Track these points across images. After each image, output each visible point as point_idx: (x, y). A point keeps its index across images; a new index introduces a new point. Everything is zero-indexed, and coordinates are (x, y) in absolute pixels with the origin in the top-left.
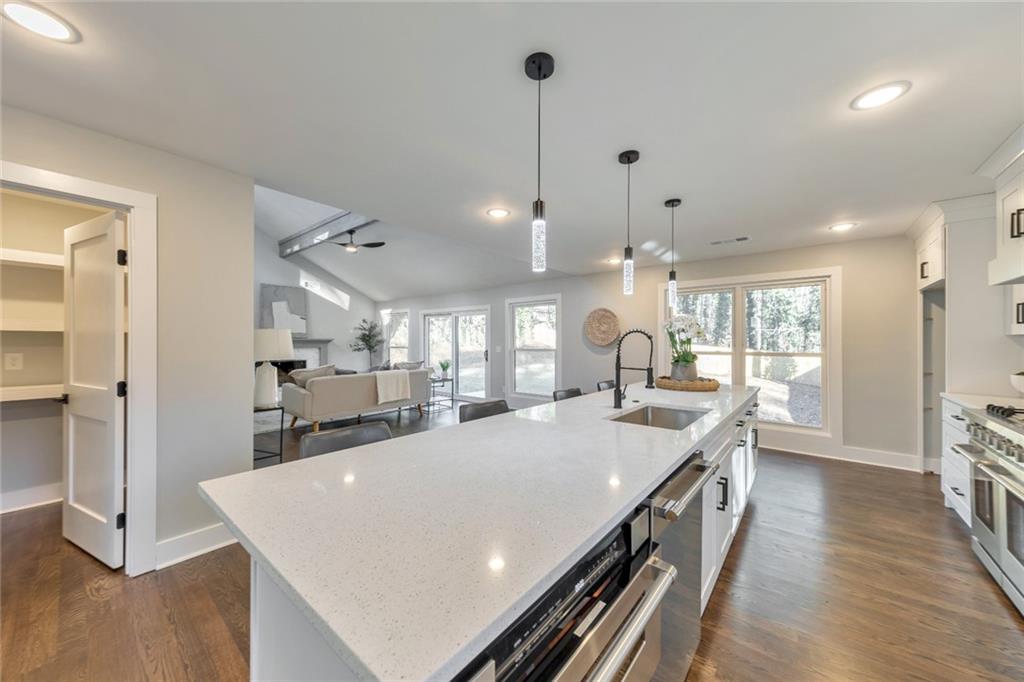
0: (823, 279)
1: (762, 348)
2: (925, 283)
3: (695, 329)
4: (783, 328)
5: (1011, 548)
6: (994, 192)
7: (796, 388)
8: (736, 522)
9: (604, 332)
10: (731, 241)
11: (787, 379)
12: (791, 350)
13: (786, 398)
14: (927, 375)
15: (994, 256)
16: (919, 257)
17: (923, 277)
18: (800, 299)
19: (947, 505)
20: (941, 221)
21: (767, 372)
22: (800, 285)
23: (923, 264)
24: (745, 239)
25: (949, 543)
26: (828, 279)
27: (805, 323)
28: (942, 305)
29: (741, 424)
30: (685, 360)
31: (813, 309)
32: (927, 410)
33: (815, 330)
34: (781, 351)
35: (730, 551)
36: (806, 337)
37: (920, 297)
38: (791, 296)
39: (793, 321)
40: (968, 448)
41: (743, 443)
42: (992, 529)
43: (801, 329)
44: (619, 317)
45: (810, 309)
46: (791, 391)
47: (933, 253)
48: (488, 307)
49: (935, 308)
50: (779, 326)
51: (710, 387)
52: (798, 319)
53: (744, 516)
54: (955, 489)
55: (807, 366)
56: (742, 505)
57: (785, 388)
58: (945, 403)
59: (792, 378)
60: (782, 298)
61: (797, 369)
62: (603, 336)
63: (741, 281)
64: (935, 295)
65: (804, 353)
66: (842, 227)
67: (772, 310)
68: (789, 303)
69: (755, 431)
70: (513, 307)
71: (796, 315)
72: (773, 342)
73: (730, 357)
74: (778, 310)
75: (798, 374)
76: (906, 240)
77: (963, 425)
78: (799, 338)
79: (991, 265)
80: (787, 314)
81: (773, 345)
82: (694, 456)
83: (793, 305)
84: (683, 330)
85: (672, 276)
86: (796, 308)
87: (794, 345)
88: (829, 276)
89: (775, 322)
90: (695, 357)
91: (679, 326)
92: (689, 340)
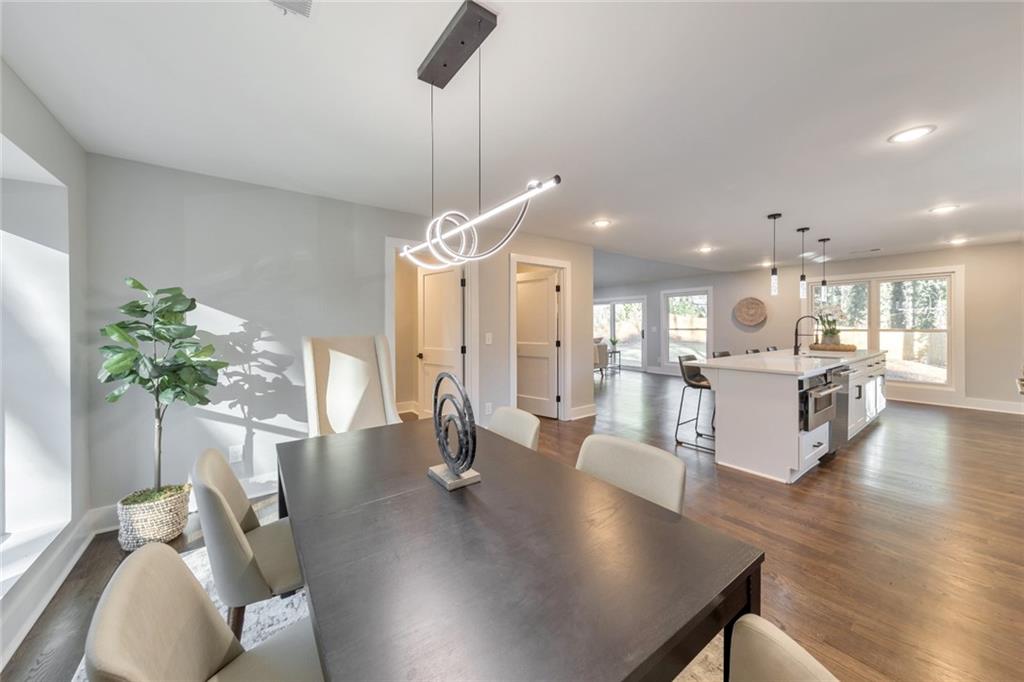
0: (949, 274)
3: (839, 314)
9: (752, 315)
26: (952, 274)
30: (831, 333)
44: (766, 304)
48: (645, 297)
51: (850, 349)
62: (751, 318)
66: (958, 241)
70: (667, 297)
73: (866, 333)
84: (830, 315)
88: (953, 272)
90: (839, 331)
91: (827, 312)
92: (834, 321)
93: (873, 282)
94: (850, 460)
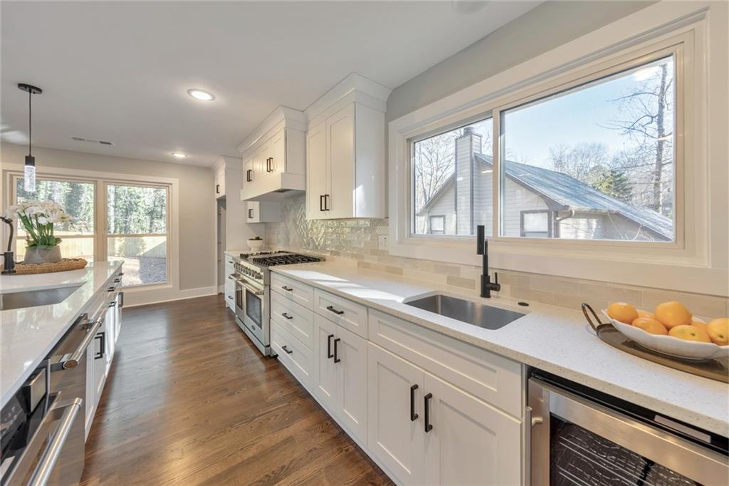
0: (168, 185)
1: (115, 232)
2: (218, 196)
4: (134, 216)
5: (247, 314)
6: (242, 159)
7: (145, 260)
8: (108, 366)
10: (96, 142)
11: (138, 255)
12: (140, 233)
13: (138, 268)
14: (219, 243)
15: (242, 188)
16: (216, 181)
17: (218, 192)
18: (147, 196)
19: (227, 306)
20: (224, 166)
21: (120, 251)
22: (147, 186)
23: (218, 186)
24: (109, 144)
25: (228, 323)
26: (170, 186)
27: (151, 213)
28: (225, 209)
29: (112, 289)
30: (44, 243)
31: (156, 203)
32: (219, 261)
33: (157, 218)
34: (131, 233)
35: (103, 392)
36: (151, 223)
37: (216, 202)
38: (140, 193)
39: (142, 211)
40: (234, 275)
41: (112, 304)
42: (242, 309)
43: (148, 217)
45: (154, 203)
46: (141, 263)
47: (221, 180)
49: (222, 209)
50: (131, 214)
51: (77, 265)
52: (146, 210)
53: (113, 362)
54: (229, 297)
55: (152, 243)
56: (112, 352)
57: (137, 262)
58: (226, 256)
59: (142, 253)
60: (133, 193)
61: (145, 246)
63: (105, 177)
64: (222, 202)
65: (151, 234)
66: (180, 155)
67: (125, 202)
68: (139, 198)
69: (121, 294)
71: (145, 207)
72: (126, 227)
73: (92, 239)
74: (130, 202)
75: (146, 251)
76: (210, 171)
77: (233, 265)
78: (146, 225)
79: (242, 191)
80: (136, 205)
81: (127, 229)
82: (80, 319)
83: (142, 200)
84: (42, 215)
85: (30, 160)
86: (144, 201)
87: (142, 229)
88: (171, 184)
89: (128, 211)
90: (58, 240)
91: (36, 210)
92: (50, 226)
93: (100, 182)
94: (99, 452)
